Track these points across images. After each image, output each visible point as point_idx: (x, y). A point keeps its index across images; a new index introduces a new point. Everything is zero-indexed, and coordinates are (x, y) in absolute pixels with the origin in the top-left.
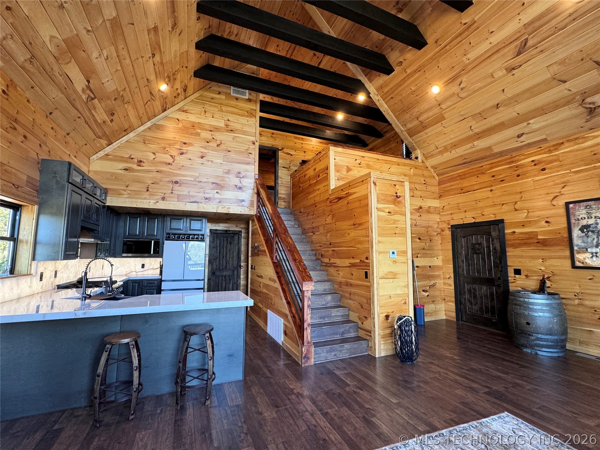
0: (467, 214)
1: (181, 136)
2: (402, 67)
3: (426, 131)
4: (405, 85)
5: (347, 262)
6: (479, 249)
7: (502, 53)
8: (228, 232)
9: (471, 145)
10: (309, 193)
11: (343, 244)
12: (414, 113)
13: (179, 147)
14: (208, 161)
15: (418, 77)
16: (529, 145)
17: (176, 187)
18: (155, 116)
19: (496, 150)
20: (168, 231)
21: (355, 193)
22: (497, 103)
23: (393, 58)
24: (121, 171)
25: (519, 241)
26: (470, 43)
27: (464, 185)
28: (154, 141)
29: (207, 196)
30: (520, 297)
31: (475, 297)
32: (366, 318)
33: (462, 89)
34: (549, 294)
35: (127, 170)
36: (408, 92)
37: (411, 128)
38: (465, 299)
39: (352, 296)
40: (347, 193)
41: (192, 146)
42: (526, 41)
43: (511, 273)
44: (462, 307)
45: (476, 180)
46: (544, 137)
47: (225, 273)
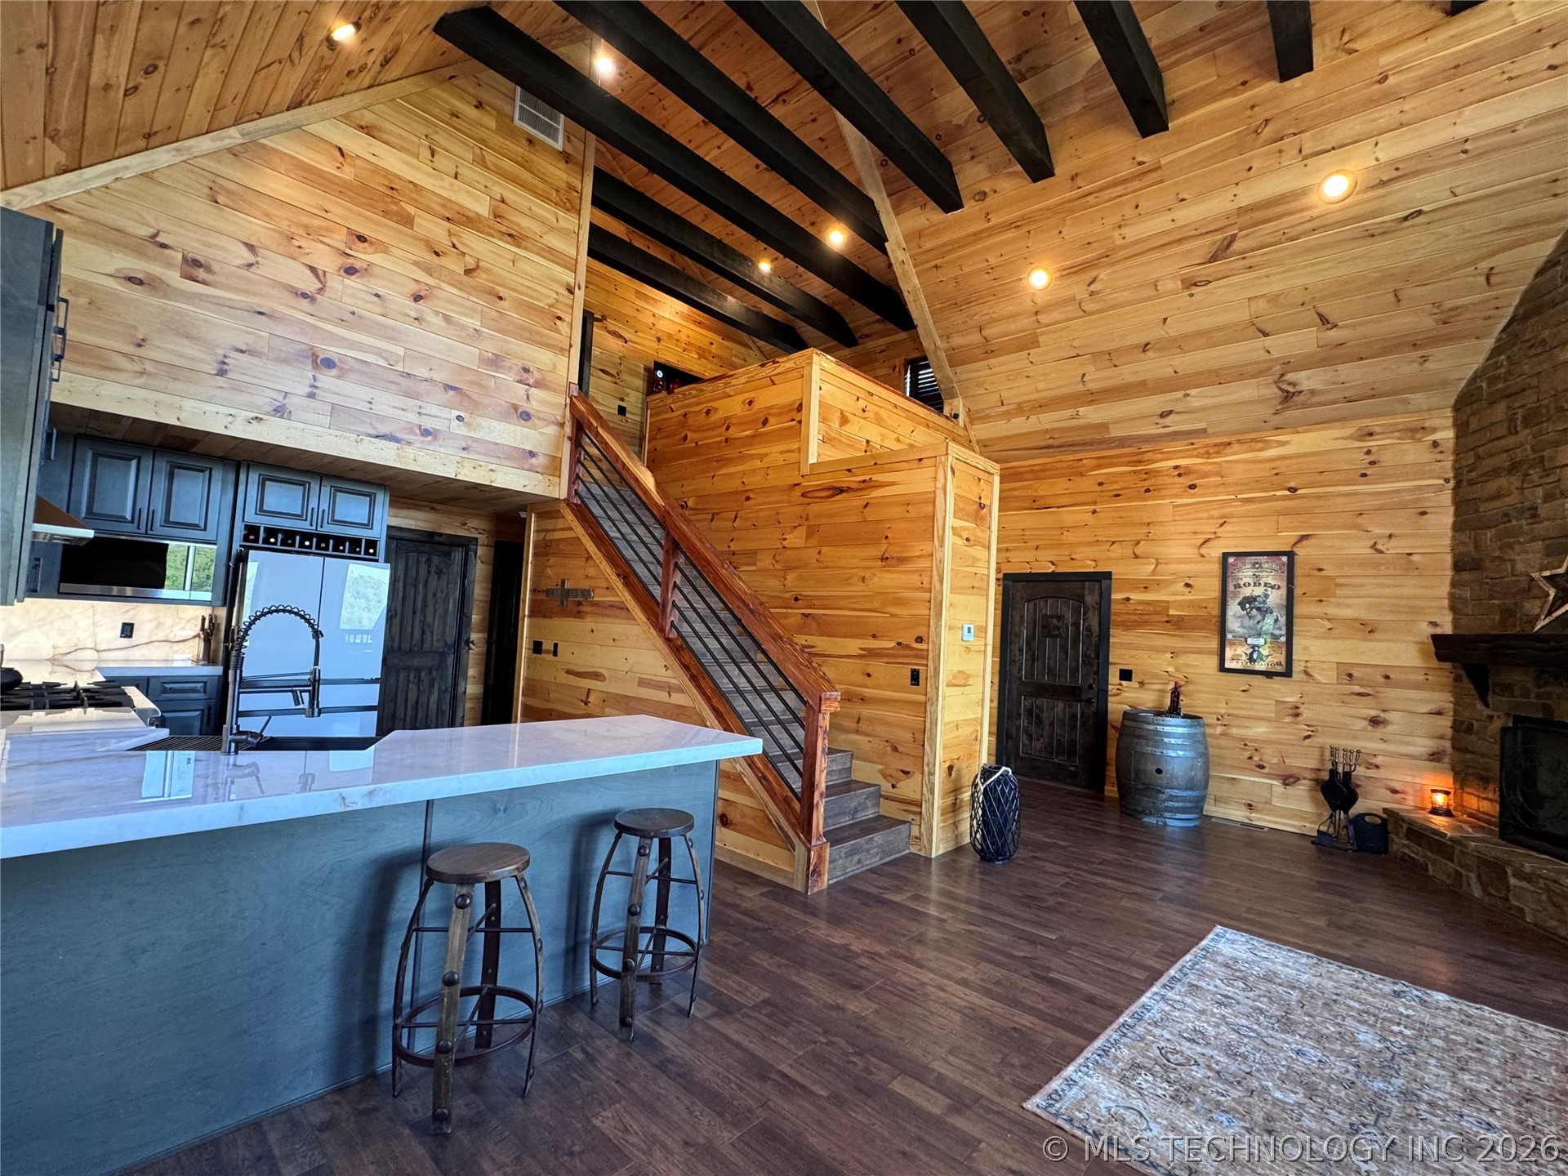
0: (1039, 553)
1: (348, 209)
2: (981, 205)
3: (993, 361)
4: (979, 246)
5: (854, 646)
6: (1058, 628)
7: (1186, 246)
8: (437, 538)
9: (1073, 411)
10: (722, 461)
11: (843, 603)
12: (975, 314)
13: (342, 247)
14: (437, 313)
15: (1012, 241)
16: (1176, 436)
17: (327, 379)
18: (261, 116)
19: (1116, 432)
20: (252, 518)
21: (892, 484)
22: (1146, 341)
23: (969, 176)
24: (112, 283)
25: (1136, 618)
26: (1137, 207)
27: (1041, 493)
28: (250, 204)
29: (429, 424)
30: (1148, 723)
31: (1039, 722)
32: (906, 773)
33: (1092, 294)
34: (1186, 716)
35: (141, 282)
36: (980, 266)
37: (959, 347)
38: (1018, 728)
39: (863, 726)
40: (864, 481)
41: (384, 252)
42: (1233, 238)
43: (1114, 677)
44: (1010, 743)
45: (1066, 486)
46: (1203, 425)
47: (416, 662)
